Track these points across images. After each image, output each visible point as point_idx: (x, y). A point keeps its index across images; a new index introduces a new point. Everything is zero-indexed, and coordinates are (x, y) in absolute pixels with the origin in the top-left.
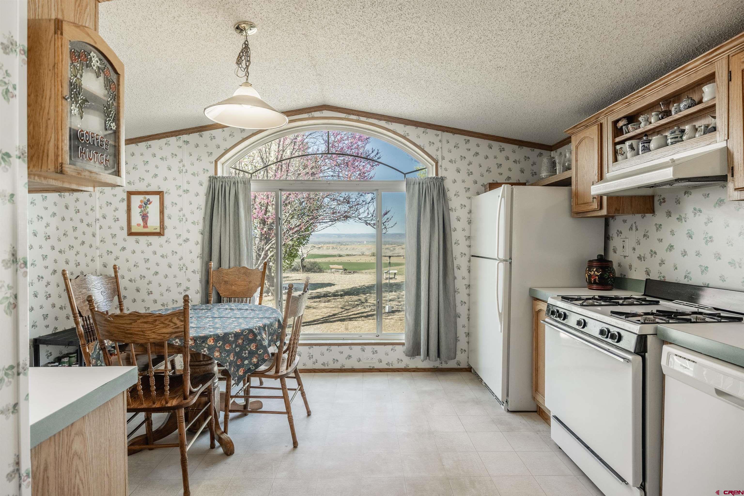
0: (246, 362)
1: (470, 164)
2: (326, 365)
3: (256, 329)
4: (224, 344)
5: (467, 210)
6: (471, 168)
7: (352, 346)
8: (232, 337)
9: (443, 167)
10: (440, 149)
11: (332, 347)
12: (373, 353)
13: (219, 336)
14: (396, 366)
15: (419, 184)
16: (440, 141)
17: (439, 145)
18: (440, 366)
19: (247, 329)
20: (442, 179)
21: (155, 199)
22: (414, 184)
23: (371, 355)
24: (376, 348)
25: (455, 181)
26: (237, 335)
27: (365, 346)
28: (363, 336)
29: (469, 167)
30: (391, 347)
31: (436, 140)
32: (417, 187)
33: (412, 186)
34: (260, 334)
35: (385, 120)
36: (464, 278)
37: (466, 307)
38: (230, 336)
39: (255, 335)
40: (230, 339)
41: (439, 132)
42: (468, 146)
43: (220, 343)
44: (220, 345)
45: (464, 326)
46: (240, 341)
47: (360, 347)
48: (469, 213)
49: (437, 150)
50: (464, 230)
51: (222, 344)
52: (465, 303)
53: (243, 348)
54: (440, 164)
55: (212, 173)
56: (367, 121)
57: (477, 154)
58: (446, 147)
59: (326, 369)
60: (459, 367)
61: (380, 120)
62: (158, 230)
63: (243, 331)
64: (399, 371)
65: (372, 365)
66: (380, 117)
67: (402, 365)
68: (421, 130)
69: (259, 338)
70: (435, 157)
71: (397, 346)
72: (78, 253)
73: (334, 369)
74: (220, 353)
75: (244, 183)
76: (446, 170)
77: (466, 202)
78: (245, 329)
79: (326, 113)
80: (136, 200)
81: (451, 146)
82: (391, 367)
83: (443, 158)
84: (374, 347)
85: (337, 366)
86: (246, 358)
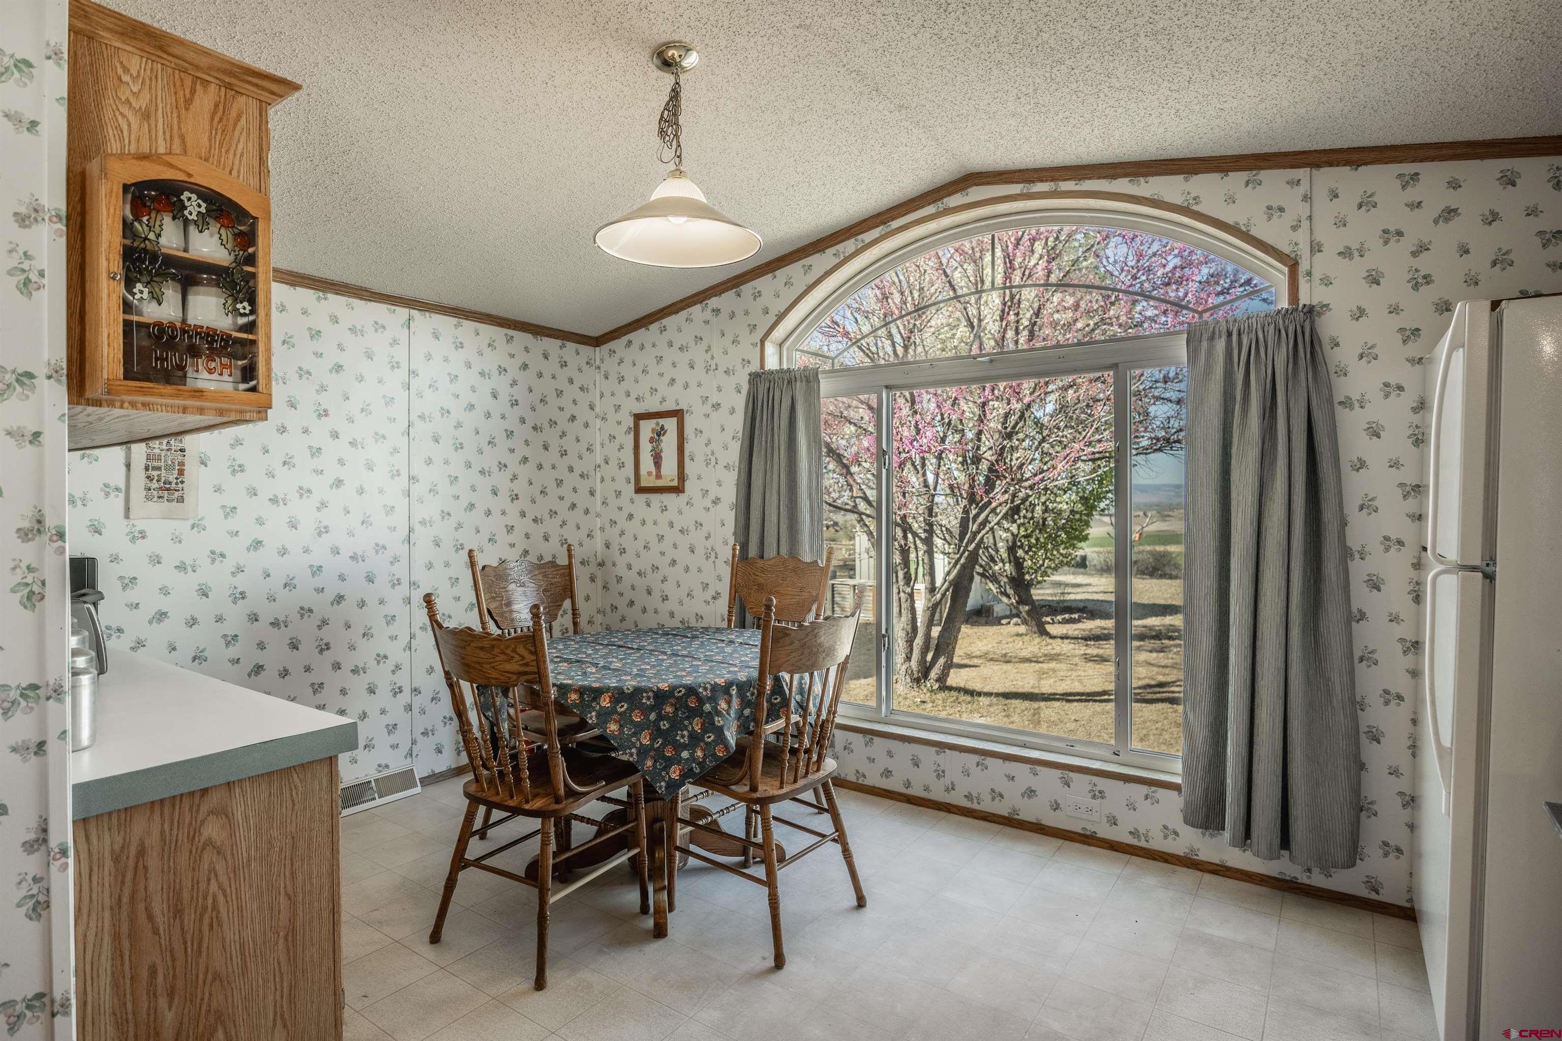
0: (685, 754)
1: (1422, 248)
2: (975, 801)
3: (705, 689)
4: (631, 710)
5: (1409, 398)
6: (1424, 263)
7: (1038, 768)
8: (648, 698)
9: (1317, 275)
10: (1305, 224)
11: (989, 761)
12: (1094, 797)
13: (623, 692)
14: (1158, 843)
15: (1230, 334)
16: (1306, 198)
17: (1303, 210)
18: (1303, 879)
19: (685, 686)
20: (1311, 311)
21: (671, 424)
22: (1212, 338)
23: (1088, 801)
24: (1103, 784)
25: (1360, 313)
26: (661, 696)
27: (1071, 774)
28: (1078, 748)
29: (1416, 263)
30: (1144, 789)
31: (1292, 199)
32: (1220, 345)
33: (1205, 344)
34: (713, 699)
35: (1126, 175)
36: (1394, 619)
37: (1403, 712)
38: (645, 695)
39: (701, 701)
40: (644, 701)
41: (1302, 173)
42: (1413, 194)
43: (622, 706)
44: (623, 709)
45: (1394, 772)
46: (669, 709)
47: (1058, 773)
48: (1415, 410)
49: (1295, 228)
50: (1395, 464)
51: (627, 709)
52: (1400, 698)
53: (676, 725)
54: (1304, 266)
55: (755, 367)
56: (1078, 188)
57: (1450, 213)
58: (1325, 211)
59: (975, 811)
60: (1373, 896)
61: (1114, 177)
62: (675, 483)
63: (673, 689)
64: (1166, 861)
65: (1091, 828)
66: (1111, 172)
67: (1178, 847)
68: (1237, 179)
69: (707, 707)
70: (1286, 249)
71: (1161, 790)
72: (564, 523)
73: (994, 815)
74: (621, 726)
75: (808, 381)
76: (1327, 282)
77: (1405, 374)
78: (680, 686)
79: (977, 193)
80: (647, 428)
81: (1346, 205)
82: (1143, 844)
83: (1316, 248)
84: (1095, 779)
85: (1002, 809)
86: (685, 747)
